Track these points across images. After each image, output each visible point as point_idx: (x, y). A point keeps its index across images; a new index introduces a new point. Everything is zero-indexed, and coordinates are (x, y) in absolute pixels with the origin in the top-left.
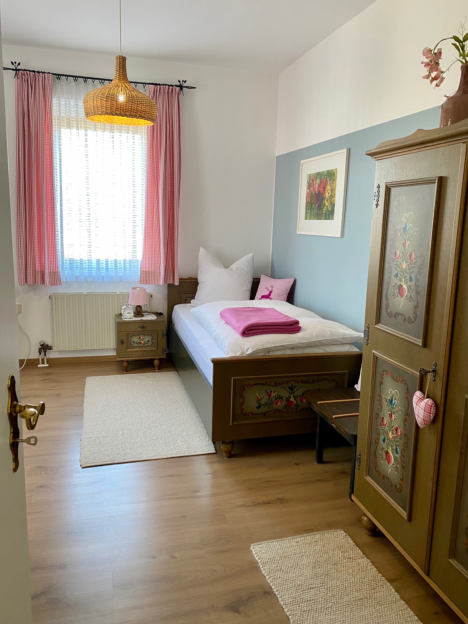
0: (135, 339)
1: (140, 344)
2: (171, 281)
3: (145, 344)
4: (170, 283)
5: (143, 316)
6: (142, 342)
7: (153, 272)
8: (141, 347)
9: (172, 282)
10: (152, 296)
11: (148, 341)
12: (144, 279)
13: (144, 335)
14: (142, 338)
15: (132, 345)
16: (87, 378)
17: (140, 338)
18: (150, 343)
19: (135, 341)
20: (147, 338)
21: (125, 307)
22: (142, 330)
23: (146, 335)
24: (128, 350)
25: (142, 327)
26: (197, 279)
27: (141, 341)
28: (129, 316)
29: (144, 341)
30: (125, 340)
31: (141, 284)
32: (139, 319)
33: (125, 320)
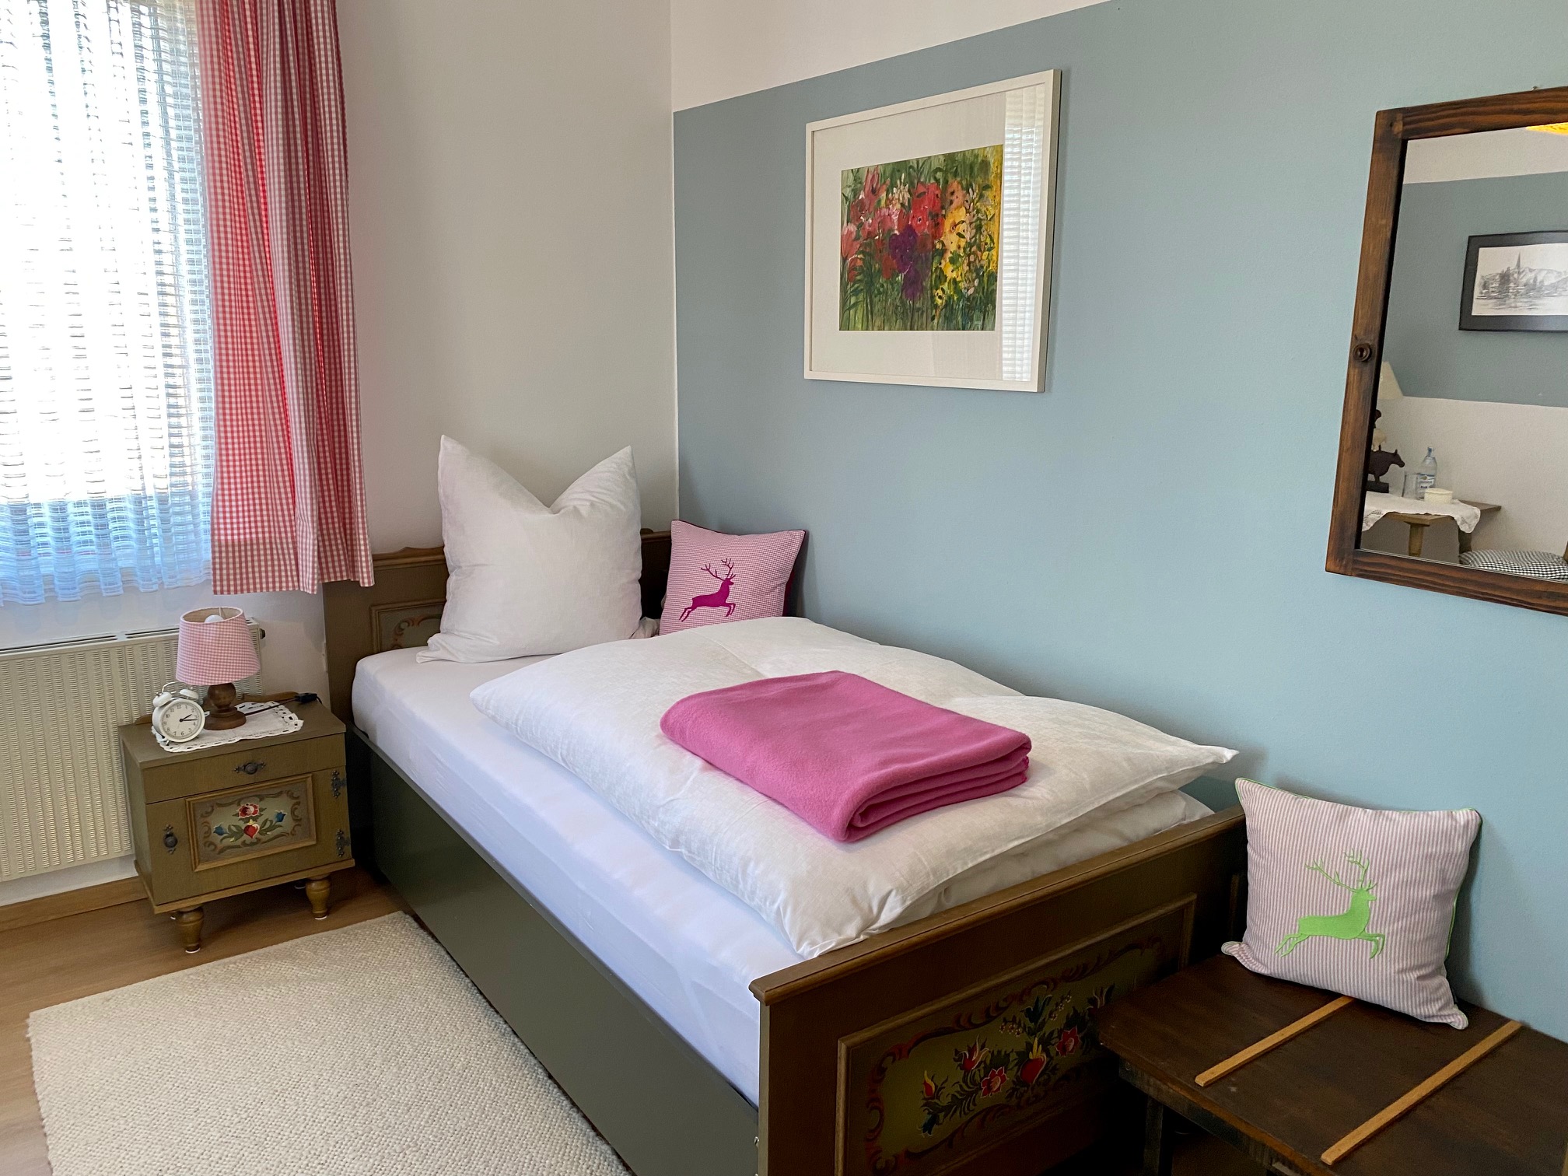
0: (227, 820)
1: (245, 837)
2: (341, 572)
3: (269, 829)
4: (336, 577)
5: (240, 719)
6: (255, 825)
7: (264, 543)
8: (252, 844)
9: (344, 574)
10: (263, 635)
11: (280, 817)
12: (228, 575)
13: (261, 799)
14: (255, 812)
15: (212, 843)
16: (30, 1021)
17: (244, 811)
18: (288, 824)
19: (225, 827)
20: (273, 808)
21: (165, 696)
22: (250, 779)
23: (268, 796)
24: (201, 867)
25: (249, 768)
26: (440, 550)
27: (251, 823)
28: (186, 732)
29: (261, 820)
30: (179, 830)
31: (219, 595)
32: (230, 737)
33: (176, 749)
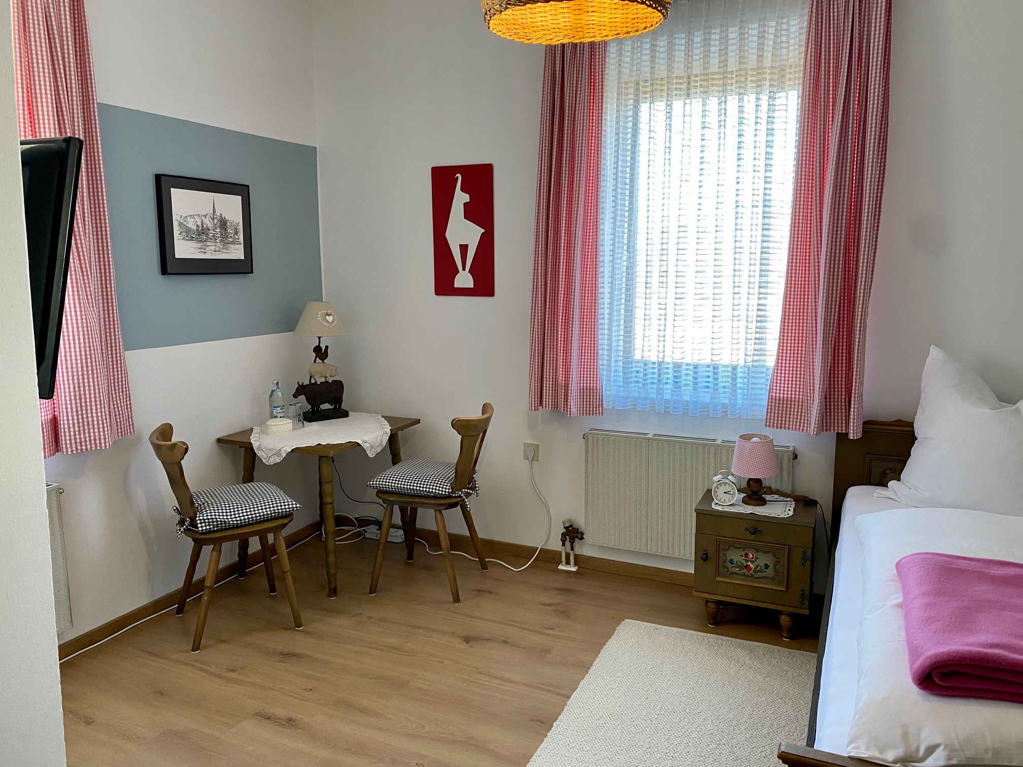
0: (736, 556)
1: (745, 571)
2: (842, 427)
3: (759, 571)
4: (837, 431)
5: (763, 502)
6: (752, 566)
7: (799, 401)
8: (748, 576)
9: (844, 428)
10: (796, 457)
11: (767, 566)
12: (774, 417)
13: (757, 551)
14: (753, 558)
15: (726, 567)
17: (747, 555)
18: (770, 572)
19: (735, 561)
20: (764, 560)
21: (719, 477)
22: (752, 537)
23: (761, 551)
24: (718, 579)
25: (752, 530)
26: (911, 425)
27: (749, 563)
28: (727, 500)
29: (756, 564)
30: (711, 552)
31: (768, 428)
32: (748, 509)
33: (720, 508)
